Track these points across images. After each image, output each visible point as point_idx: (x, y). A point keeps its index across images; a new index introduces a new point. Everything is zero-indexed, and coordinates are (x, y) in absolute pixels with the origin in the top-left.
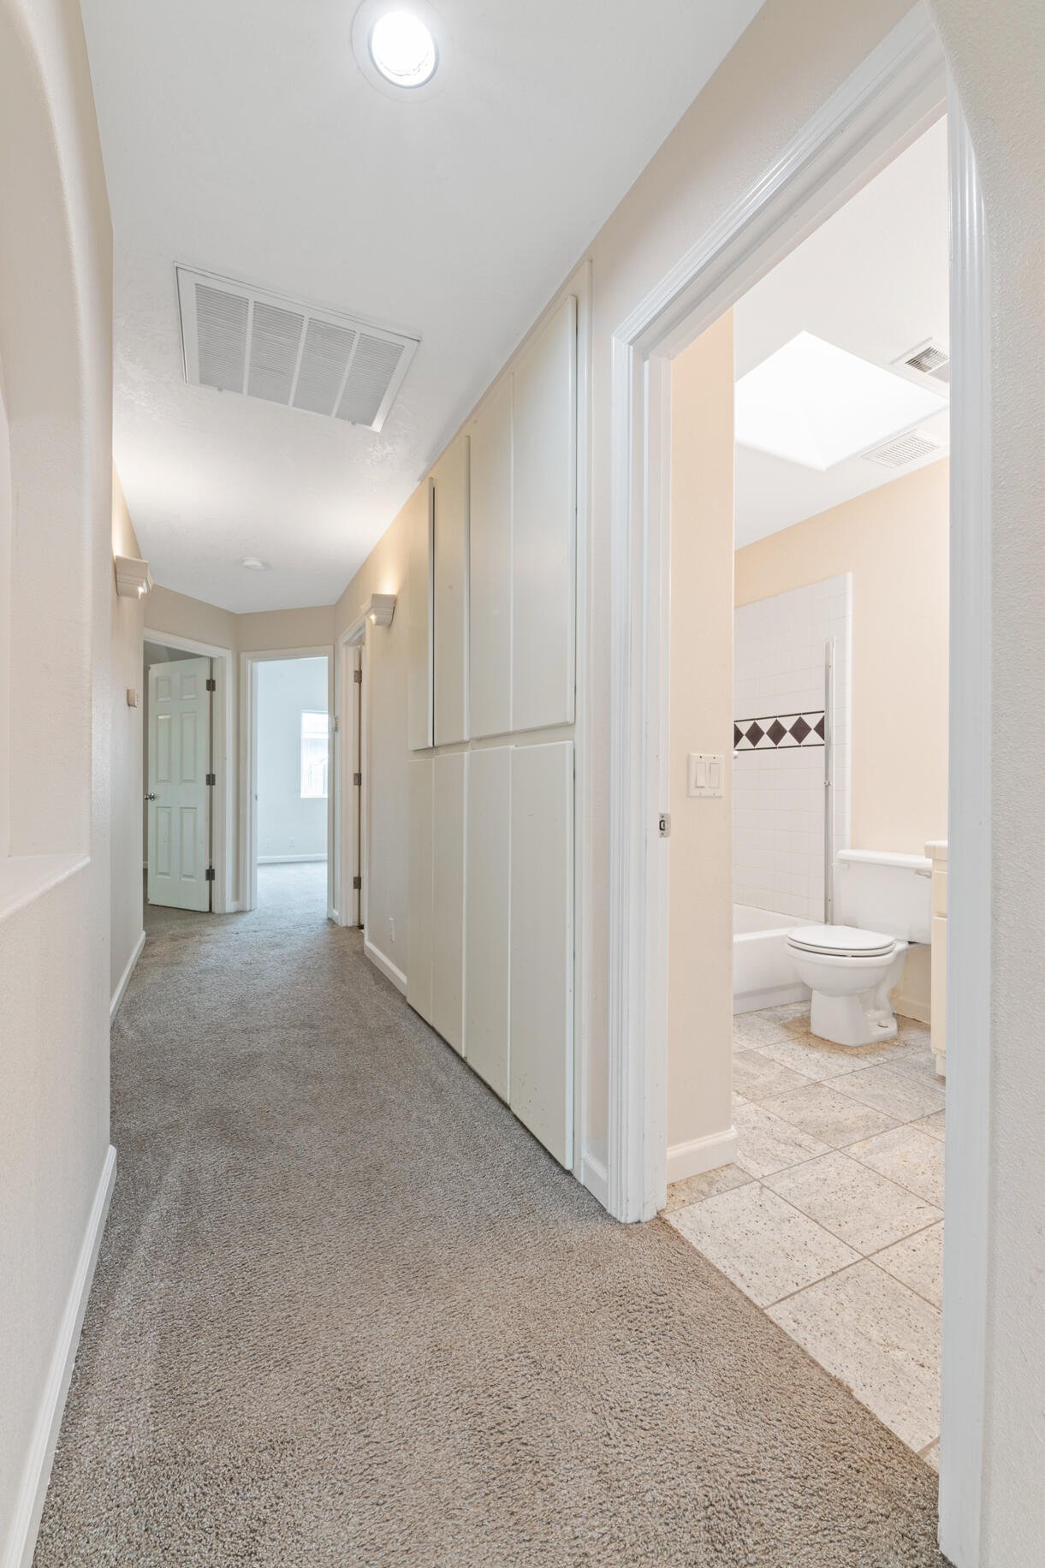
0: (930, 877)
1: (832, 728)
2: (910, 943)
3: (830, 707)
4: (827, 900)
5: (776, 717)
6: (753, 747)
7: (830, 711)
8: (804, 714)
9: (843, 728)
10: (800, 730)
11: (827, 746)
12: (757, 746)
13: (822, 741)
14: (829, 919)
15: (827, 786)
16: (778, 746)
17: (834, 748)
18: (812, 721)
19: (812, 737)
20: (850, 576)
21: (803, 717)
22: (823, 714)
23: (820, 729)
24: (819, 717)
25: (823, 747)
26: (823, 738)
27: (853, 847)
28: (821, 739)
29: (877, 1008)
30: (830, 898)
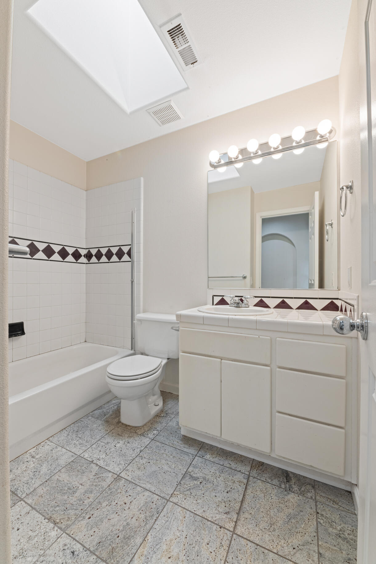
0: (178, 330)
1: (134, 253)
2: (168, 359)
3: (134, 243)
4: (132, 338)
5: (109, 247)
6: (98, 262)
7: (134, 245)
8: (122, 246)
9: (139, 253)
10: (120, 254)
11: (132, 262)
12: (100, 262)
13: (130, 260)
14: (133, 347)
15: (132, 282)
16: (110, 261)
17: (135, 263)
18: (125, 249)
19: (126, 257)
20: (142, 179)
21: (121, 247)
22: (130, 246)
23: (129, 254)
24: (129, 247)
25: (131, 262)
26: (130, 258)
27: (144, 311)
28: (130, 259)
29: (154, 395)
30: (133, 337)
